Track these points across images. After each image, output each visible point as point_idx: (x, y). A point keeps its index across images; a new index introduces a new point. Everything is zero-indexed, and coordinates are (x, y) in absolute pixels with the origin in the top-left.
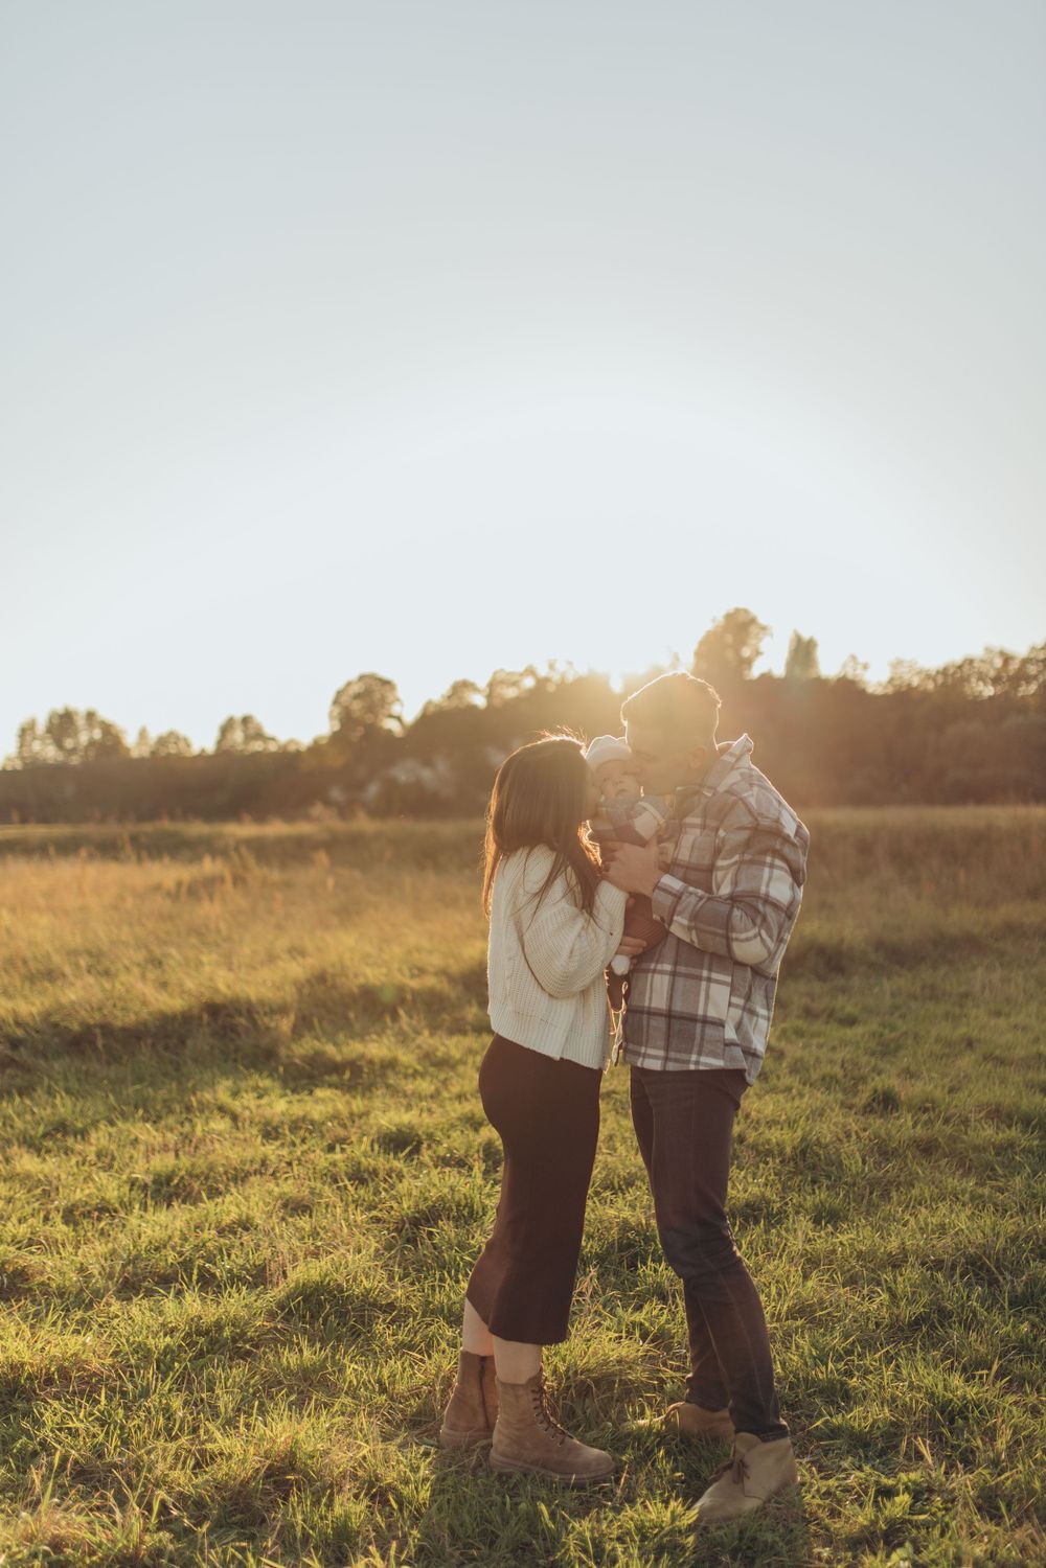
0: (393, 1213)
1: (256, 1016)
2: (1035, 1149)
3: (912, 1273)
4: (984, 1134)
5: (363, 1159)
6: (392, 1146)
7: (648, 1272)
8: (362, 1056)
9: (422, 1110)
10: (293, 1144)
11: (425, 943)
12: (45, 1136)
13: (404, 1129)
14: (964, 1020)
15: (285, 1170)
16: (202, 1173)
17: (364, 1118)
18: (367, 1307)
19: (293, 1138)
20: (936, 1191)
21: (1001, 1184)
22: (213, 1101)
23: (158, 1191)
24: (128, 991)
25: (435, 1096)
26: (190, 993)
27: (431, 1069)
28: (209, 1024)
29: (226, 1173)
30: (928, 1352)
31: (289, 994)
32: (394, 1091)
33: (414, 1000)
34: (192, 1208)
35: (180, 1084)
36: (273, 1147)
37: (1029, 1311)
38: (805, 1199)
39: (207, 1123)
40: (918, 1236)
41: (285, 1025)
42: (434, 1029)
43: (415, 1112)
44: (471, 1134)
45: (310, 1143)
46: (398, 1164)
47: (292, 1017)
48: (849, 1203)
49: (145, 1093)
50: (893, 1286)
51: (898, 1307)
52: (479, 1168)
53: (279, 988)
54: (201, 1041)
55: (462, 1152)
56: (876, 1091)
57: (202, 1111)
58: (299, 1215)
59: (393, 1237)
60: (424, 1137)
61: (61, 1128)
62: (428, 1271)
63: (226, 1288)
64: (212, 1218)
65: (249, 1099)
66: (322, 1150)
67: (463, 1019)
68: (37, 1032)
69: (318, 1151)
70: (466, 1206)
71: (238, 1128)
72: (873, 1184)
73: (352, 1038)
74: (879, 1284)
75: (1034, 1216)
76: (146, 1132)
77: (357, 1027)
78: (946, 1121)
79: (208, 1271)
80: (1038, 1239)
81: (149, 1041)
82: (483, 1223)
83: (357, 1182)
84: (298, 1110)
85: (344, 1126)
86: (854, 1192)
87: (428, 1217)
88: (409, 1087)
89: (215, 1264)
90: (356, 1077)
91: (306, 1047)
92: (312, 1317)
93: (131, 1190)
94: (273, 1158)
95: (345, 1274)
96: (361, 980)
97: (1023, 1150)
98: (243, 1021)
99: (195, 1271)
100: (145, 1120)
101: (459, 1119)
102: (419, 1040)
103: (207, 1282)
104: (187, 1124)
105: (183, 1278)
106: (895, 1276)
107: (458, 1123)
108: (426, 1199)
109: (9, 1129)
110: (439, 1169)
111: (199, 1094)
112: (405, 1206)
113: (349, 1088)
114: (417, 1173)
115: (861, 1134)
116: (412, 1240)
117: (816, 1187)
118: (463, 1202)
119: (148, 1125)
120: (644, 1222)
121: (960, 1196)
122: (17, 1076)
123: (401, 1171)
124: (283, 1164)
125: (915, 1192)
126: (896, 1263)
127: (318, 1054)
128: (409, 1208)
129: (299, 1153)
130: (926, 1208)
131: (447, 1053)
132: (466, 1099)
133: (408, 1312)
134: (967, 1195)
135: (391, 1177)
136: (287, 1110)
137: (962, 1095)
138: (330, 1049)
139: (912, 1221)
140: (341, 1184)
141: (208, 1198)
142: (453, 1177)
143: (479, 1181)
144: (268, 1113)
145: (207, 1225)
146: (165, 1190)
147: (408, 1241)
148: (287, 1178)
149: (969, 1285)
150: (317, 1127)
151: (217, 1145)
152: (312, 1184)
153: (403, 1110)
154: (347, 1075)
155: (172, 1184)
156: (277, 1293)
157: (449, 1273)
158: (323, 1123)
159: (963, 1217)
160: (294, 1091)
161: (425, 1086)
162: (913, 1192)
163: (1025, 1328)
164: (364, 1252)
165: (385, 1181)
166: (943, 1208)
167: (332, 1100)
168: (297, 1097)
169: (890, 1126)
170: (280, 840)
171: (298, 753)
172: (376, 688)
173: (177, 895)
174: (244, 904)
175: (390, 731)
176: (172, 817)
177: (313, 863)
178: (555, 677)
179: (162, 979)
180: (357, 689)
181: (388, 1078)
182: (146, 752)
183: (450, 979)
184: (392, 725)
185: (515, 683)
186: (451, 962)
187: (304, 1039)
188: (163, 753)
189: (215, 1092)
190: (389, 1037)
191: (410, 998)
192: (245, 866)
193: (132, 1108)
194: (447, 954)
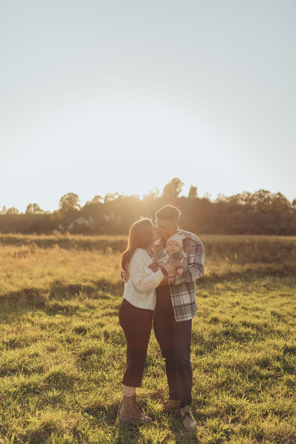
0: (79, 351)
1: (39, 293)
2: (255, 334)
3: (222, 369)
4: (242, 330)
5: (70, 336)
6: (78, 332)
7: (150, 369)
8: (69, 305)
9: (86, 321)
10: (50, 331)
11: (87, 273)
13: (81, 327)
14: (236, 297)
15: (48, 339)
16: (24, 339)
17: (70, 323)
18: (72, 379)
19: (50, 329)
20: (229, 346)
21: (246, 344)
22: (26, 318)
23: (10, 345)
24: (1, 285)
25: (90, 317)
26: (19, 286)
27: (89, 309)
28: (25, 295)
29: (31, 339)
30: (227, 391)
31: (48, 287)
32: (79, 316)
33: (84, 289)
34: (21, 350)
35: (16, 313)
36: (44, 332)
37: (253, 380)
38: (193, 348)
39: (25, 325)
40: (224, 359)
41: (47, 296)
42: (90, 297)
43: (85, 322)
44: (100, 328)
45: (55, 331)
46: (80, 337)
47: (49, 294)
48: (205, 349)
49: (6, 316)
50: (217, 372)
51: (218, 379)
52: (103, 339)
53: (45, 285)
54: (23, 300)
55: (98, 334)
56: (212, 317)
57: (23, 321)
58: (52, 352)
59: (79, 359)
60: (87, 329)
62: (89, 368)
63: (32, 373)
64: (27, 353)
65: (37, 317)
66: (58, 333)
67: (98, 294)
69: (57, 333)
70: (99, 350)
71: (34, 326)
72: (212, 343)
73: (66, 300)
74: (213, 372)
75: (255, 353)
76: (7, 327)
77: (68, 296)
78: (232, 326)
79: (26, 368)
80: (256, 359)
81: (7, 300)
82: (104, 355)
83: (68, 342)
84: (51, 321)
85: (64, 326)
86: (206, 346)
87: (89, 353)
88: (83, 314)
89: (28, 366)
90: (68, 311)
91: (53, 302)
92: (56, 382)
93: (3, 344)
94: (44, 335)
95: (65, 370)
96: (69, 283)
97: (252, 335)
98: (35, 294)
99: (22, 369)
100: (7, 323)
101: (97, 324)
102: (85, 301)
103: (26, 372)
104: (19, 325)
105: (19, 371)
106: (218, 370)
107: (97, 325)
108: (88, 348)
110: (92, 339)
111: (22, 316)
112: (82, 350)
113: (66, 314)
114: (85, 340)
115: (209, 330)
116: (84, 360)
117: (196, 344)
118: (99, 349)
119: (8, 325)
120: (149, 354)
121: (235, 347)
123: (81, 339)
124: (47, 337)
125: (223, 346)
126: (218, 366)
127: (57, 305)
128: (83, 350)
129: (51, 334)
130: (226, 350)
131: (93, 305)
132: (99, 318)
133: (83, 381)
134: (237, 347)
135: (78, 341)
136: (48, 321)
137: (236, 318)
138: (60, 303)
139: (222, 355)
140: (64, 343)
141: (26, 347)
142: (95, 341)
143: (103, 342)
144: (42, 322)
145: (25, 355)
146: (13, 345)
147: (83, 360)
148: (48, 341)
149: (237, 373)
150: (56, 326)
151: (28, 331)
152: (56, 343)
153: (81, 321)
154: (65, 311)
155: (15, 343)
156: (46, 375)
157: (95, 369)
158: (58, 325)
159: (236, 353)
160: (50, 315)
161: (87, 314)
162: (222, 346)
163: (252, 384)
164: (71, 363)
165: (76, 342)
166: (231, 350)
167: (61, 318)
168: (50, 317)
169: (216, 327)
170: (44, 240)
171: (50, 215)
172: (73, 196)
173: (14, 256)
174: (34, 259)
175: (76, 209)
176: (13, 232)
177: (54, 248)
178: (124, 195)
179: (11, 281)
180: (67, 197)
181: (76, 312)
182: (5, 213)
183: (94, 283)
184: (77, 207)
185: (112, 197)
186: (94, 278)
187: (52, 300)
188: (10, 213)
189: (27, 315)
190: (77, 300)
191: (82, 288)
192: (34, 248)
193: (3, 320)
194: (93, 276)
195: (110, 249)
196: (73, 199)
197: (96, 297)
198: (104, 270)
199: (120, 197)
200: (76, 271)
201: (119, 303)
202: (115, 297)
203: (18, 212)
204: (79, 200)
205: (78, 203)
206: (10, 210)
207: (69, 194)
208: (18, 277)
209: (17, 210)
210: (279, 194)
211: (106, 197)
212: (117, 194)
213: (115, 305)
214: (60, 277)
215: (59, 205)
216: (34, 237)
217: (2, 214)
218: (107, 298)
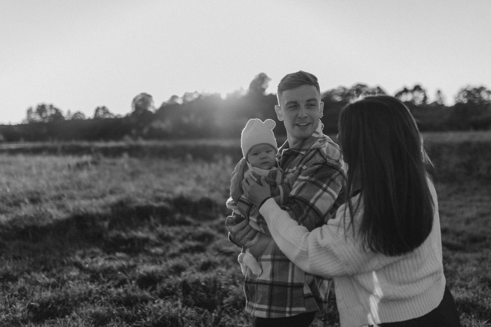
8: (136, 238)
13: (150, 274)
24: (46, 211)
25: (163, 255)
27: (163, 242)
31: (109, 211)
32: (148, 253)
33: (156, 213)
41: (106, 224)
42: (163, 223)
47: (109, 221)
53: (104, 207)
55: (173, 287)
73: (132, 229)
77: (134, 223)
84: (108, 264)
85: (125, 273)
90: (135, 248)
91: (113, 233)
96: (136, 205)
100: (44, 270)
101: (173, 267)
108: (157, 317)
113: (130, 252)
114: (154, 299)
127: (119, 236)
131: (168, 235)
138: (123, 234)
154: (129, 245)
158: (117, 272)
160: (109, 253)
161: (159, 250)
170: (113, 148)
171: (120, 119)
172: (146, 97)
175: (151, 112)
176: (76, 140)
177: (122, 157)
180: (140, 98)
181: (145, 246)
182: (70, 118)
183: (170, 202)
184: (151, 110)
185: (191, 97)
186: (170, 196)
187: (113, 230)
188: (76, 119)
189: (75, 257)
190: (146, 229)
191: (154, 211)
192: (98, 158)
193: (40, 265)
194: (169, 192)
195: (189, 157)
196: (146, 100)
197: (173, 223)
198: (182, 184)
199: (200, 96)
200: (147, 187)
202: (198, 223)
203: (84, 116)
204: (153, 101)
205: (152, 104)
206: (76, 114)
207: (142, 94)
209: (83, 114)
211: (184, 97)
212: (196, 93)
213: (197, 235)
214: (125, 196)
215: (132, 107)
216: (101, 144)
217: (66, 119)
218: (187, 224)
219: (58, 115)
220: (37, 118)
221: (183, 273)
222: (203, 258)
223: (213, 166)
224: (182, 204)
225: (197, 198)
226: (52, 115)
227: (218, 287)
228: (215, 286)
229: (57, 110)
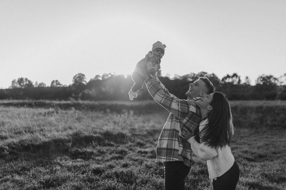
1: (64, 143)
5: (90, 176)
6: (96, 173)
8: (86, 151)
9: (100, 164)
10: (75, 172)
11: (96, 127)
12: (21, 170)
13: (97, 169)
16: (56, 180)
17: (89, 166)
22: (56, 162)
24: (37, 137)
25: (102, 160)
26: (49, 137)
27: (100, 154)
28: (54, 144)
29: (61, 179)
31: (70, 138)
32: (94, 159)
33: (95, 139)
35: (49, 157)
36: (70, 173)
39: (55, 167)
41: (70, 144)
42: (100, 145)
44: (111, 169)
45: (78, 172)
46: (98, 177)
47: (71, 143)
49: (42, 160)
53: (68, 136)
54: (53, 148)
55: (110, 174)
57: (54, 164)
60: (102, 171)
61: (24, 169)
65: (63, 161)
66: (81, 174)
67: (105, 143)
68: (18, 146)
71: (62, 168)
73: (83, 147)
76: (42, 169)
77: (84, 144)
81: (42, 148)
83: (90, 182)
84: (75, 164)
85: (85, 168)
88: (96, 158)
90: (86, 156)
91: (75, 149)
93: (41, 184)
94: (71, 176)
96: (84, 135)
98: (61, 144)
100: (42, 166)
102: (97, 148)
104: (51, 167)
107: (108, 167)
109: (13, 169)
110: (107, 179)
111: (53, 160)
113: (85, 158)
114: (102, 179)
122: (14, 156)
123: (98, 179)
124: (73, 177)
127: (77, 151)
129: (76, 175)
131: (103, 151)
132: (109, 161)
135: (97, 181)
136: (72, 164)
138: (80, 150)
140: (86, 183)
141: (58, 186)
144: (68, 165)
146: (48, 185)
148: (74, 181)
151: (58, 173)
152: (80, 183)
153: (96, 164)
154: (83, 155)
155: (50, 183)
158: (80, 167)
160: (73, 159)
161: (100, 158)
167: (81, 161)
168: (74, 161)
170: (64, 104)
171: (66, 87)
172: (81, 76)
173: (45, 115)
174: (59, 118)
175: (84, 84)
176: (43, 99)
177: (71, 109)
178: (115, 75)
179: (44, 134)
180: (78, 76)
181: (92, 156)
182: (37, 87)
183: (102, 134)
185: (107, 76)
186: (101, 131)
187: (74, 148)
188: (40, 86)
189: (57, 160)
190: (91, 147)
191: (94, 139)
192: (58, 110)
193: (39, 163)
194: (100, 129)
195: (108, 110)
196: (81, 77)
197: (105, 145)
199: (112, 76)
200: (89, 126)
201: (121, 149)
202: (117, 145)
203: (45, 85)
204: (85, 78)
205: (85, 80)
206: (40, 84)
207: (79, 74)
208: (48, 131)
209: (45, 84)
210: (213, 74)
211: (103, 76)
212: (110, 74)
213: (118, 151)
214: (78, 130)
215: (73, 81)
216: (57, 102)
217: (35, 87)
218: (112, 145)
219: (30, 84)
220: (18, 86)
221: (114, 169)
222: (123, 162)
223: (122, 115)
224: (108, 135)
225: (116, 132)
226: (26, 84)
227: (133, 175)
228: (132, 174)
229: (29, 81)
